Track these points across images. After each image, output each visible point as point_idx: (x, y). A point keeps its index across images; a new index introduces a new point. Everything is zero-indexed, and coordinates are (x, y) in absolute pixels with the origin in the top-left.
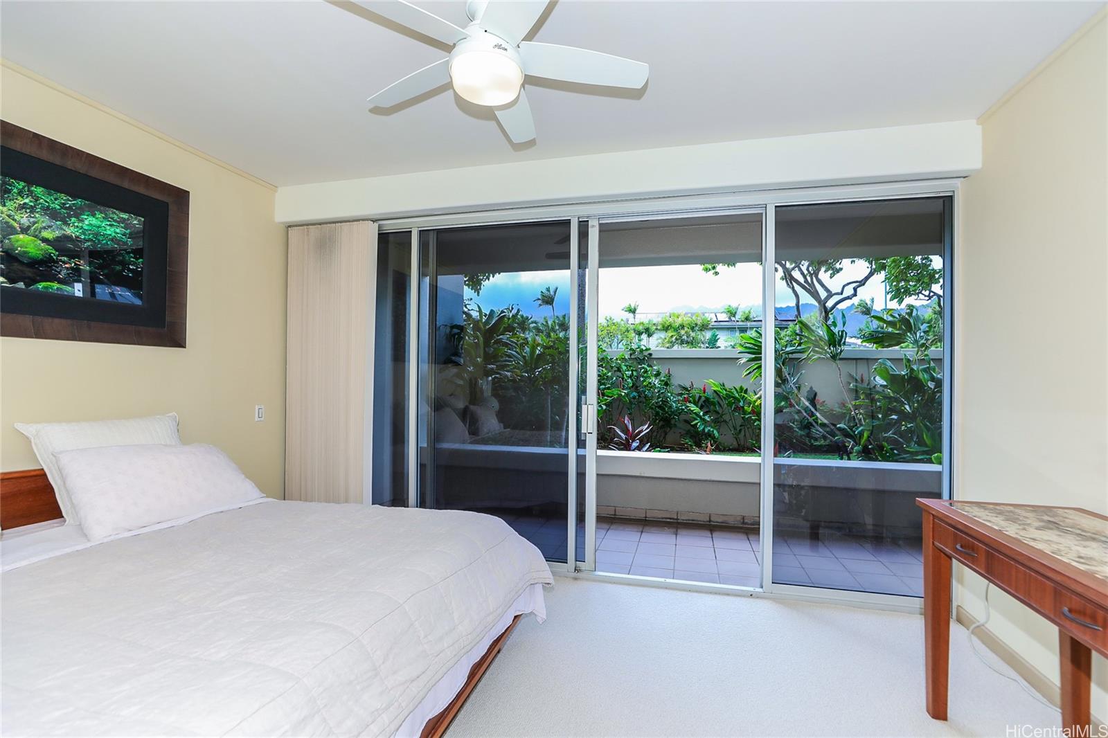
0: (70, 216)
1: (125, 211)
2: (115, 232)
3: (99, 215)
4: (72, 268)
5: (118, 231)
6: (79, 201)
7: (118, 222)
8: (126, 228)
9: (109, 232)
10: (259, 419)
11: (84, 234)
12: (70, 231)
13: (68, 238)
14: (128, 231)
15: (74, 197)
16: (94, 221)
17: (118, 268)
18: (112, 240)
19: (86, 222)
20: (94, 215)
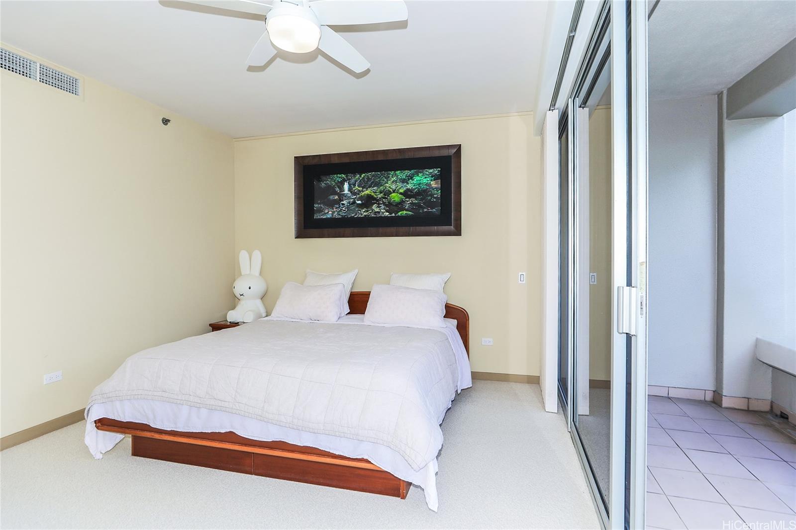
0: (409, 179)
1: (430, 168)
2: (427, 181)
3: (420, 175)
4: (410, 203)
5: (428, 179)
6: (412, 171)
7: (428, 175)
8: (432, 177)
9: (424, 182)
10: (521, 282)
11: (414, 186)
12: (409, 186)
13: (408, 190)
14: (433, 178)
15: (410, 170)
16: (418, 178)
17: (429, 198)
18: (426, 185)
19: (415, 180)
20: (418, 175)
